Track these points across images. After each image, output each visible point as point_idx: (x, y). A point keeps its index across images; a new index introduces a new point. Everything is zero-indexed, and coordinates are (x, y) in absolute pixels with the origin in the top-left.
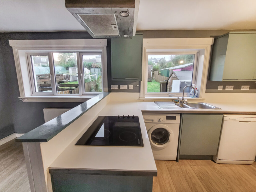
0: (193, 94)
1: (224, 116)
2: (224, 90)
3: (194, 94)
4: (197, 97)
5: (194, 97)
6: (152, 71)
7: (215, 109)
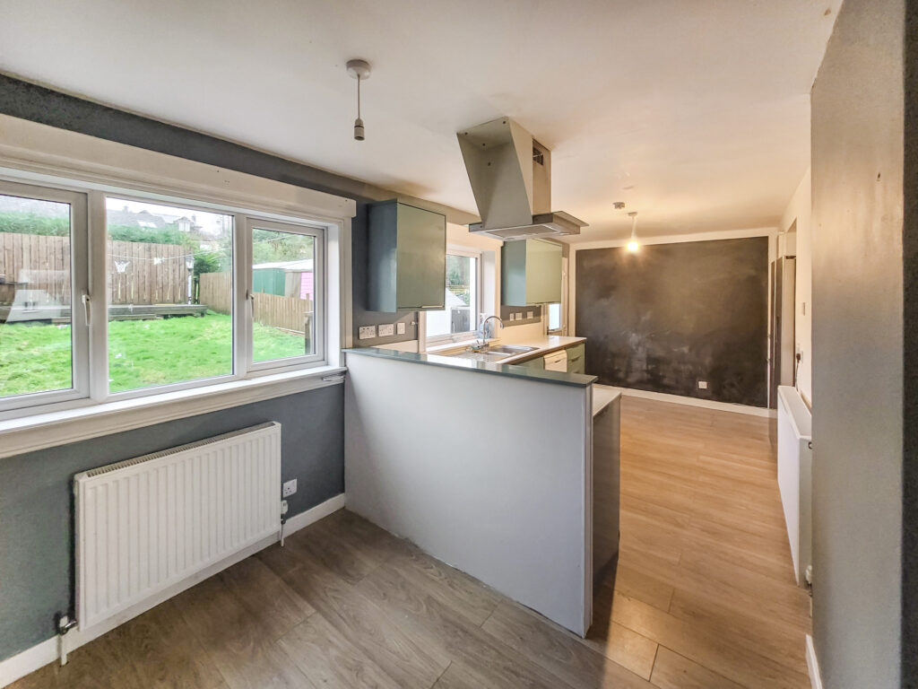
2: (515, 320)
6: (190, 270)
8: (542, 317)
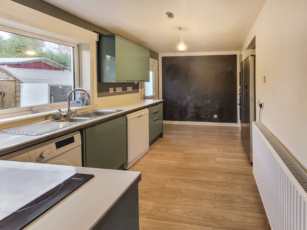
0: (81, 102)
1: (127, 116)
2: (115, 92)
3: (83, 102)
4: (87, 104)
5: (83, 105)
7: (116, 112)
8: (140, 90)
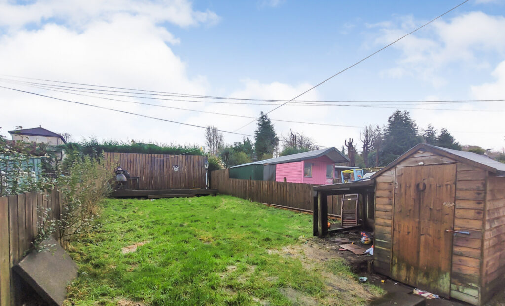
6: (206, 169)
